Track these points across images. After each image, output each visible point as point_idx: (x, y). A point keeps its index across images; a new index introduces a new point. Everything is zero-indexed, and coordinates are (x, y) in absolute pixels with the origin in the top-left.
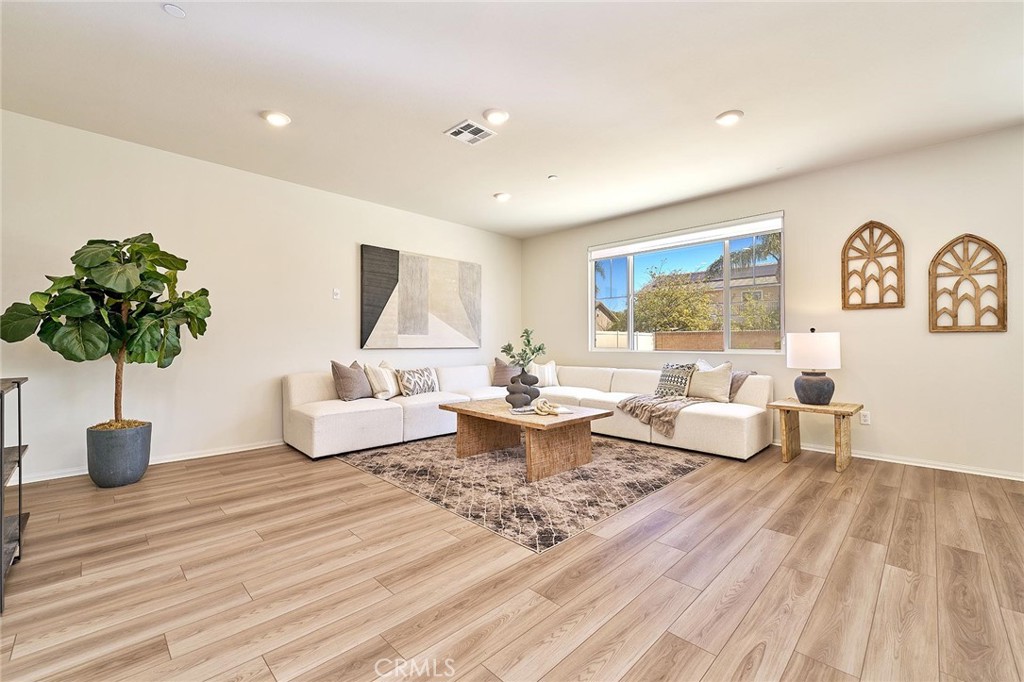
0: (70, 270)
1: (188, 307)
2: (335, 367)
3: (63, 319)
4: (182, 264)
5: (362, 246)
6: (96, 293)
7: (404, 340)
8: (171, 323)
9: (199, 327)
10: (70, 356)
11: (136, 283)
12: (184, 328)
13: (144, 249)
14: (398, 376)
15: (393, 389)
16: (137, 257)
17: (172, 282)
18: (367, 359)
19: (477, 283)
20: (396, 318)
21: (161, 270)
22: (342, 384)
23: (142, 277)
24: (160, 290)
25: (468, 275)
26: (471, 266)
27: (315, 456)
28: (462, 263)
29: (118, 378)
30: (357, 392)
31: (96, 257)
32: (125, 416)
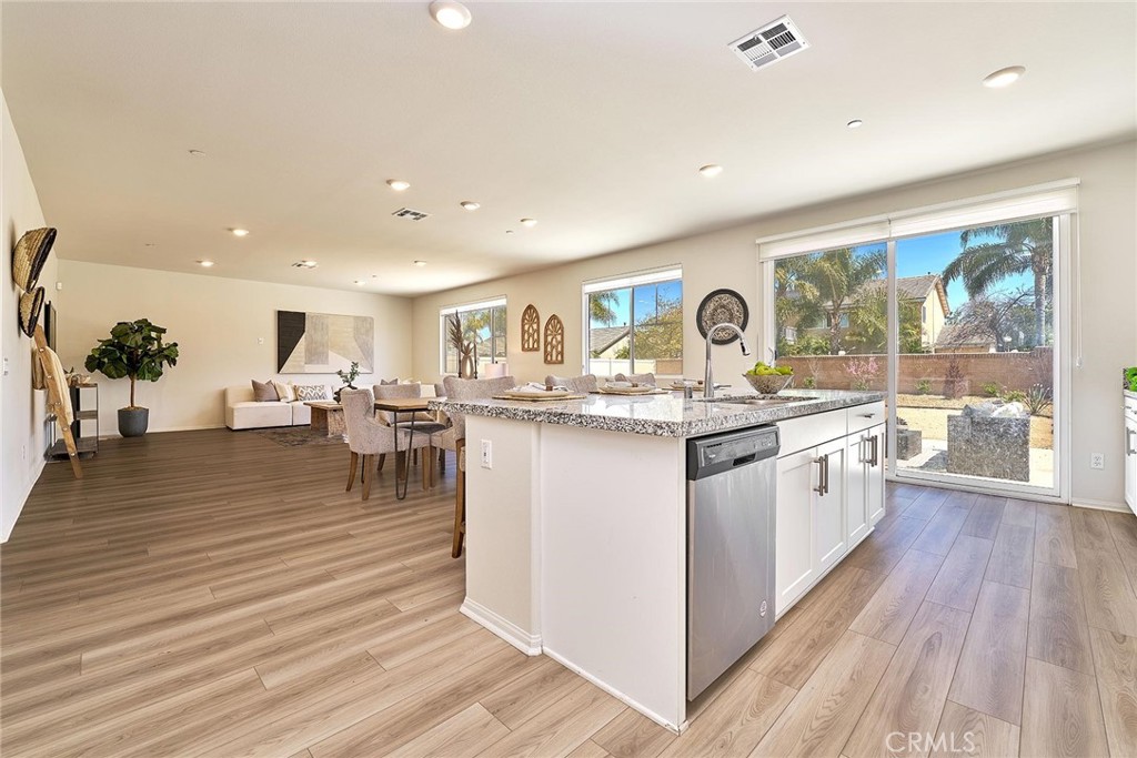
0: (111, 337)
1: (166, 353)
2: (254, 383)
3: (106, 360)
4: (164, 331)
5: (279, 312)
6: (121, 347)
7: (309, 368)
8: (158, 361)
9: (173, 362)
10: (111, 377)
11: (140, 342)
12: (165, 362)
13: (144, 325)
14: (295, 389)
15: (291, 396)
16: (140, 330)
17: (159, 339)
18: (278, 380)
19: (369, 331)
20: (303, 354)
21: (153, 334)
22: (258, 392)
23: (143, 339)
24: (152, 344)
25: (363, 326)
26: (365, 319)
27: (235, 428)
28: (356, 318)
29: (132, 386)
30: (266, 397)
31: (121, 331)
32: (135, 405)
